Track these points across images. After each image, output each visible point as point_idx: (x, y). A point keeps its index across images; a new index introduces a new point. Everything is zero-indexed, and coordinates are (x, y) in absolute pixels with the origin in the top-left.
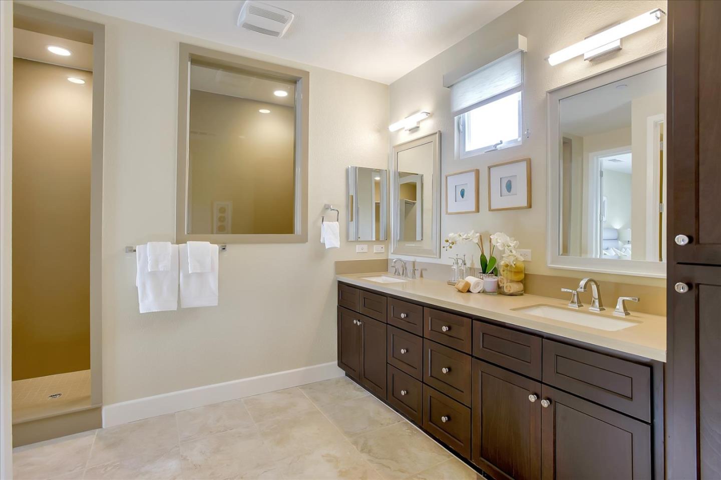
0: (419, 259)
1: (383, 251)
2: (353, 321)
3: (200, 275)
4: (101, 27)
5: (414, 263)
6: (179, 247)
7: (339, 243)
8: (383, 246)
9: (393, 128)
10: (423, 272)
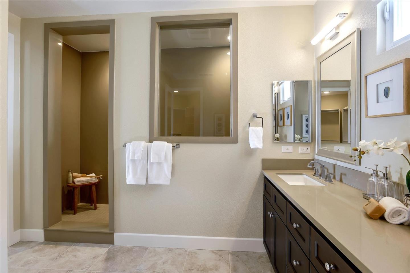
0: (339, 163)
1: (309, 151)
2: (268, 212)
3: (159, 164)
4: (113, 21)
5: (334, 166)
6: (148, 145)
7: (262, 145)
8: (309, 147)
9: (314, 41)
10: (343, 176)
